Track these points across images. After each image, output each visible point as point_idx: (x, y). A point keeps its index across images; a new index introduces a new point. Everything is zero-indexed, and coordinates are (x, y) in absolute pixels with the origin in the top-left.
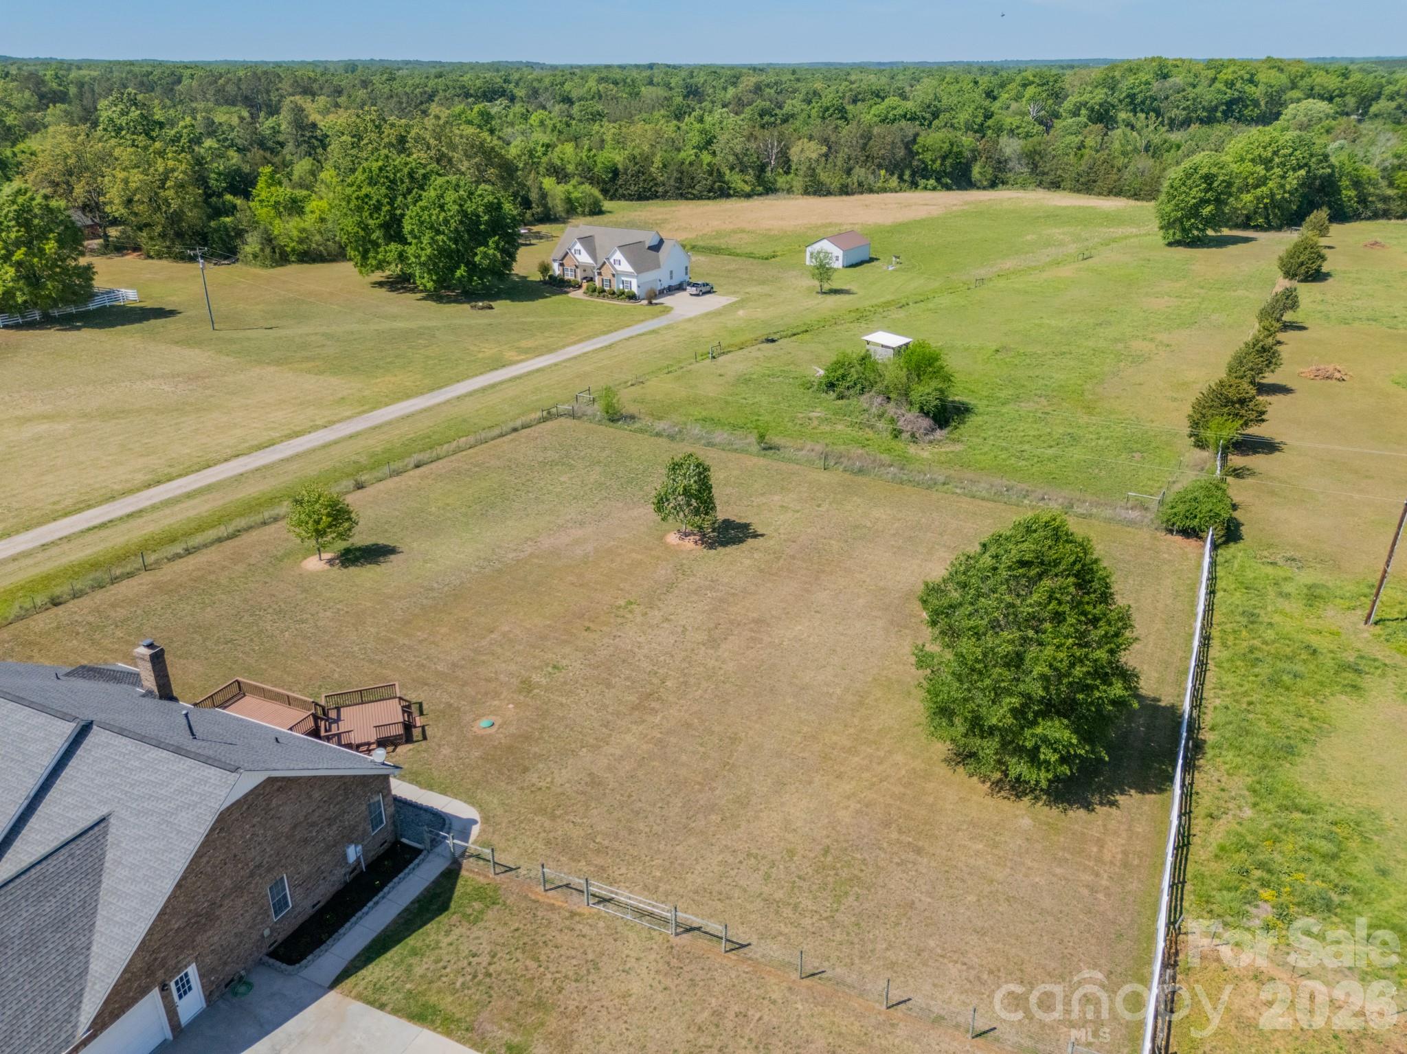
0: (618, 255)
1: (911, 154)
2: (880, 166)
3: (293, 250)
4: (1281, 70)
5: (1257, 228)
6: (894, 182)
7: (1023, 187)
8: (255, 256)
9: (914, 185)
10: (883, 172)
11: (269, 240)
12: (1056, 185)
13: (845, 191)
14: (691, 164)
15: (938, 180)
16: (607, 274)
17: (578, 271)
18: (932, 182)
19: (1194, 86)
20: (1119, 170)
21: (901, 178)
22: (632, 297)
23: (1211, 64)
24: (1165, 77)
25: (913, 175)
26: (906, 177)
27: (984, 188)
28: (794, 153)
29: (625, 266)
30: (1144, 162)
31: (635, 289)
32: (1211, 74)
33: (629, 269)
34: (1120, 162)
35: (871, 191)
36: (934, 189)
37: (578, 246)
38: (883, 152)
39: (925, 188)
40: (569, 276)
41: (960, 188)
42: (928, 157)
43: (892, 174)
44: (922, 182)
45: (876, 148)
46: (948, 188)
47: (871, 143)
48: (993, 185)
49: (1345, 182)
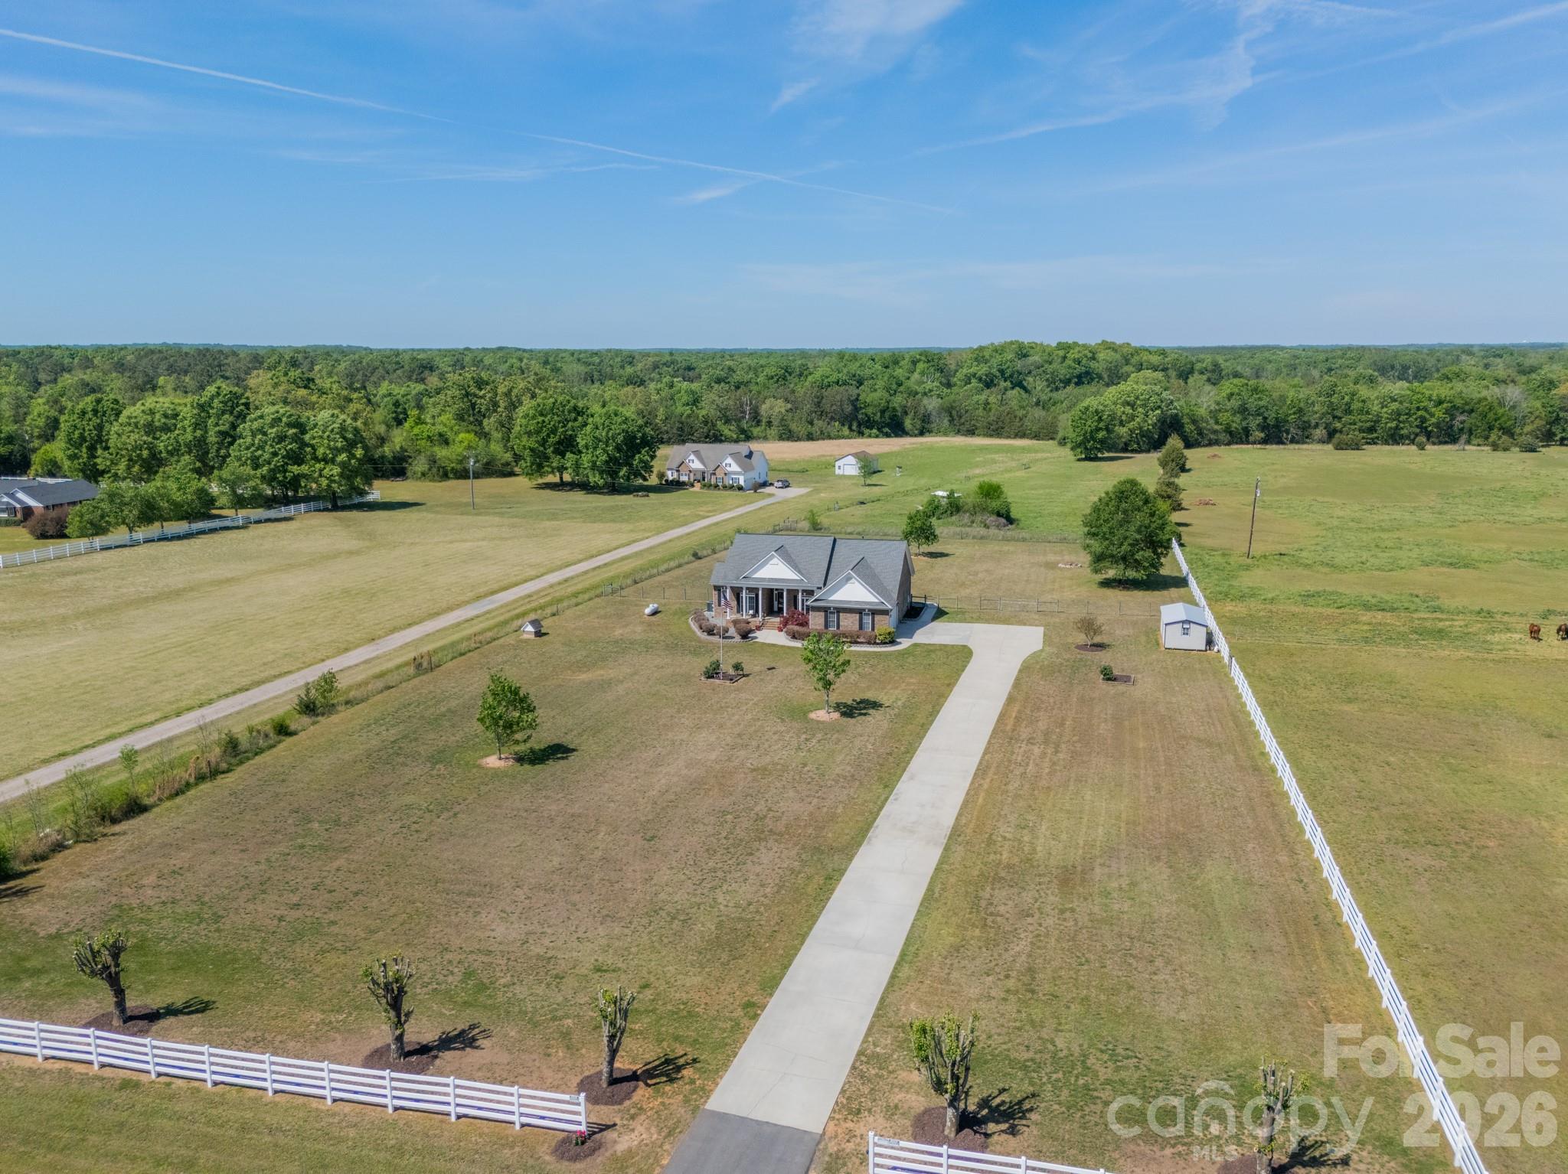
0: (729, 460)
1: (856, 409)
2: (832, 419)
3: (453, 469)
4: (1115, 350)
5: (1133, 451)
6: (846, 431)
7: (946, 434)
8: (423, 474)
9: (861, 434)
10: (837, 424)
11: (433, 461)
12: (971, 432)
13: (810, 437)
14: (689, 416)
15: (879, 429)
16: (720, 474)
17: (692, 475)
18: (874, 431)
19: (1050, 363)
20: (1021, 419)
21: (850, 428)
22: (740, 488)
23: (1061, 346)
24: (1025, 356)
25: (859, 425)
26: (854, 427)
27: (916, 436)
28: (764, 409)
29: (735, 467)
30: (1038, 413)
31: (742, 483)
32: (1061, 353)
33: (738, 469)
34: (1021, 413)
35: (830, 437)
36: (877, 437)
37: (692, 457)
38: (834, 407)
39: (870, 436)
40: (684, 478)
41: (897, 436)
42: (870, 411)
43: (843, 425)
44: (867, 432)
45: (826, 405)
46: (888, 435)
47: (824, 401)
48: (922, 434)
49: (1186, 420)
